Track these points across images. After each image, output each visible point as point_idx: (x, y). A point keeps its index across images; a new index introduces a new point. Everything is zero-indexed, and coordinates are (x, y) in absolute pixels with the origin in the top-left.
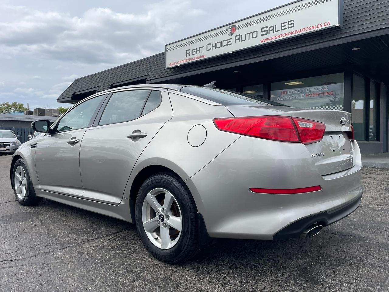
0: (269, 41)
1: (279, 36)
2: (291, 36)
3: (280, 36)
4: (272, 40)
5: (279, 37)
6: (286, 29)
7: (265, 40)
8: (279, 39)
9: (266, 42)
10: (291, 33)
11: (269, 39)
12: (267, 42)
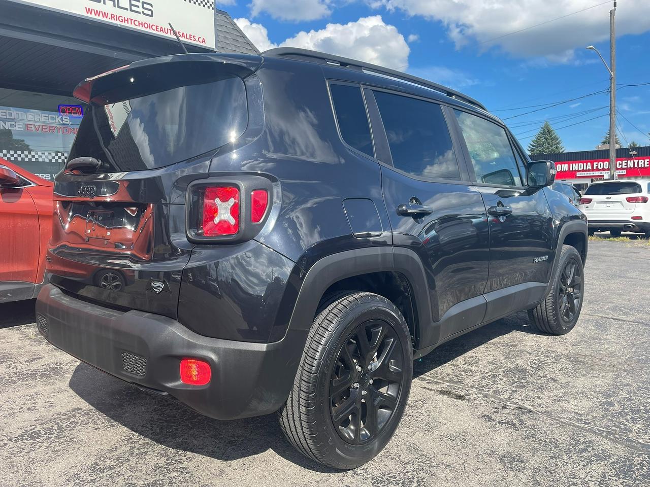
0: (105, 19)
1: (126, 19)
2: (148, 30)
3: (129, 21)
4: (112, 21)
5: (126, 22)
6: (139, 13)
7: (97, 13)
8: (125, 24)
9: (97, 17)
10: (150, 27)
11: (105, 15)
12: (100, 18)
